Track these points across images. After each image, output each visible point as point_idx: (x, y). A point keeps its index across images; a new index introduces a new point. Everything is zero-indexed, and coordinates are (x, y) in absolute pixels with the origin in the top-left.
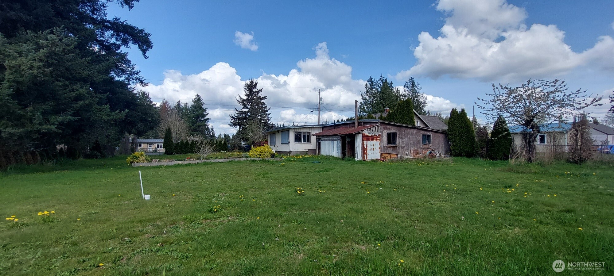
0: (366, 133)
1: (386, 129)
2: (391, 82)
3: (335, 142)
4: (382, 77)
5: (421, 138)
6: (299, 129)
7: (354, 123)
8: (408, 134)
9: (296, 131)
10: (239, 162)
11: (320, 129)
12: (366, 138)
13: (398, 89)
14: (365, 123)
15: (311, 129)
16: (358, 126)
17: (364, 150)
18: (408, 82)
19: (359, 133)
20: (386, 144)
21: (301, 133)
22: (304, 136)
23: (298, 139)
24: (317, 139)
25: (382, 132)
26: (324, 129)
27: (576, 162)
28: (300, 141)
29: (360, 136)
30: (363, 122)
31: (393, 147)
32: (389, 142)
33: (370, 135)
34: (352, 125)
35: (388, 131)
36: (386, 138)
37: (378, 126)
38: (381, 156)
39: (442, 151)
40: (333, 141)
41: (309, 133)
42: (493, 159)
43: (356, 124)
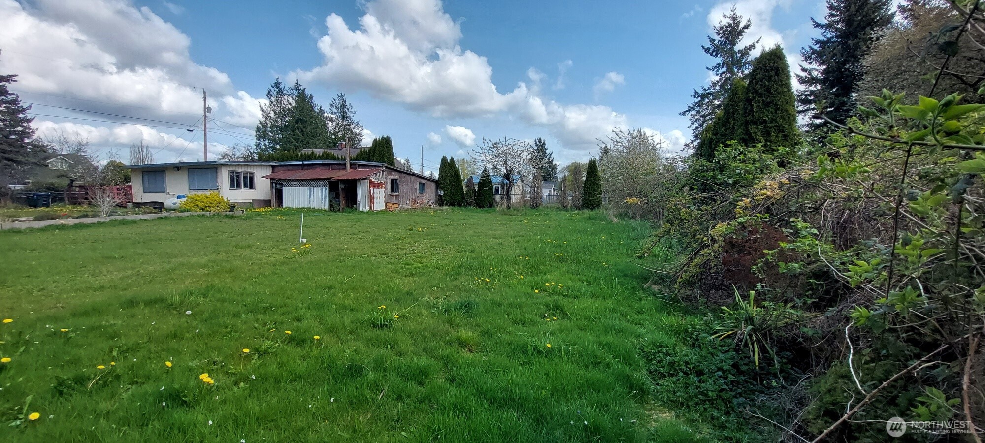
0: (373, 179)
1: (389, 174)
2: (311, 94)
3: (317, 190)
4: (297, 83)
5: (417, 186)
6: (240, 167)
7: (345, 165)
8: (407, 181)
9: (232, 169)
10: (179, 218)
11: (268, 168)
12: (372, 184)
13: (321, 107)
14: (360, 166)
15: (255, 167)
16: (351, 168)
17: (371, 199)
18: (336, 99)
19: (366, 179)
20: (389, 193)
21: (239, 173)
22: (245, 178)
23: (235, 182)
24: (272, 183)
25: (386, 178)
26: (277, 169)
27: (534, 208)
28: (238, 186)
29: (366, 182)
30: (359, 165)
31: (396, 196)
32: (393, 190)
33: (376, 181)
34: (343, 167)
35: (392, 177)
36: (390, 185)
37: (383, 171)
38: (386, 206)
39: (434, 201)
40: (312, 188)
41: (253, 173)
42: (480, 207)
43: (348, 166)
